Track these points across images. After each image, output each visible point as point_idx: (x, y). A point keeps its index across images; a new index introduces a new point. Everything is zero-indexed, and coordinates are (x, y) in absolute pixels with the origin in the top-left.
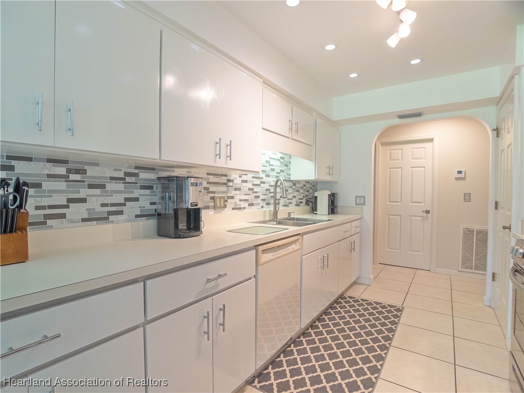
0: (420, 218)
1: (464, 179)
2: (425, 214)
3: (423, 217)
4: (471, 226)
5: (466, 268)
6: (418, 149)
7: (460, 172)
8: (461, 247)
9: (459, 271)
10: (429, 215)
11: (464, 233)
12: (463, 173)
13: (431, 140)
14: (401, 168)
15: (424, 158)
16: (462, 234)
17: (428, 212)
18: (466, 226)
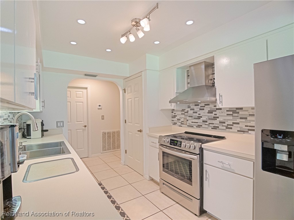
0: (81, 130)
1: (101, 109)
2: (84, 128)
3: (83, 129)
4: (105, 131)
5: (104, 151)
6: (80, 92)
7: (100, 106)
8: (102, 142)
9: (101, 153)
10: (86, 128)
11: (103, 134)
12: (101, 106)
13: (86, 88)
14: (70, 102)
15: (82, 97)
16: (102, 135)
17: (85, 126)
18: (103, 131)
